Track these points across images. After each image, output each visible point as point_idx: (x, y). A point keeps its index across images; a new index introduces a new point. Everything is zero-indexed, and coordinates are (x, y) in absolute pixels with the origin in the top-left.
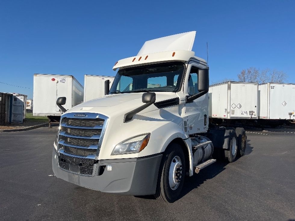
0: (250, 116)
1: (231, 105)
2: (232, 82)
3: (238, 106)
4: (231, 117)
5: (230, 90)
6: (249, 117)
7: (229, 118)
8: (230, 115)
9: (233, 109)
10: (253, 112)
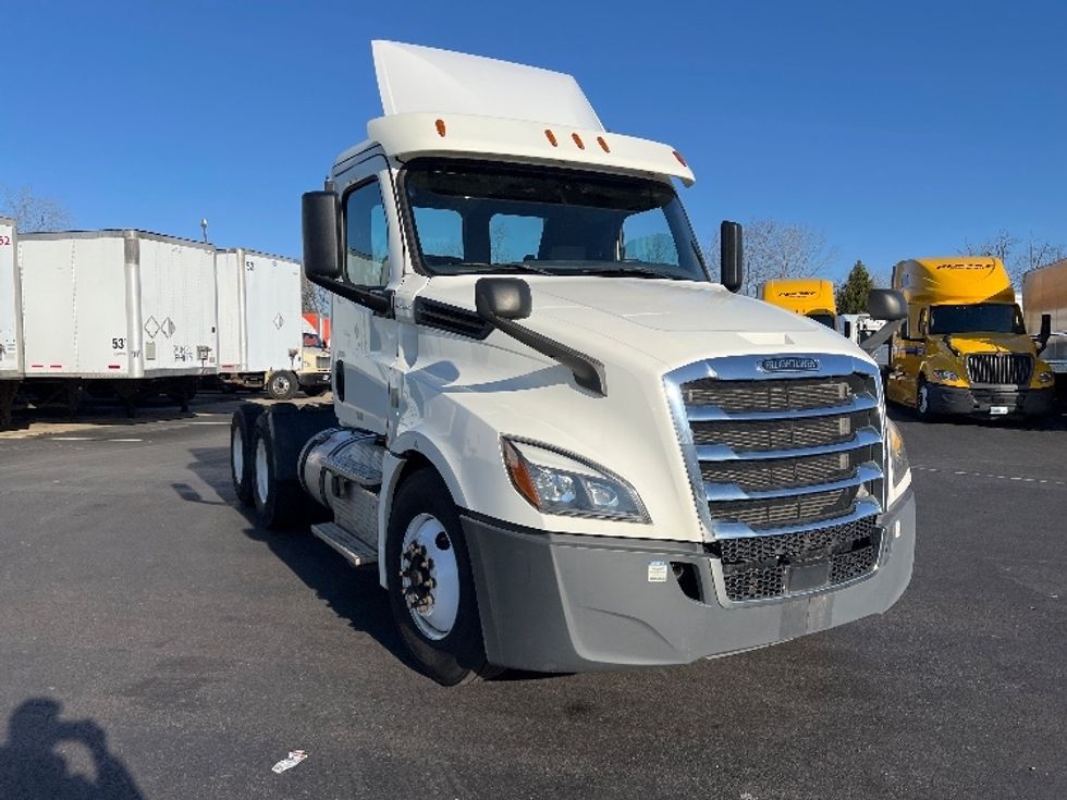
0: (199, 364)
1: (144, 323)
2: (142, 234)
3: (166, 328)
4: (146, 371)
5: (137, 262)
6: (197, 369)
7: (137, 374)
8: (142, 363)
9: (151, 341)
10: (208, 350)
